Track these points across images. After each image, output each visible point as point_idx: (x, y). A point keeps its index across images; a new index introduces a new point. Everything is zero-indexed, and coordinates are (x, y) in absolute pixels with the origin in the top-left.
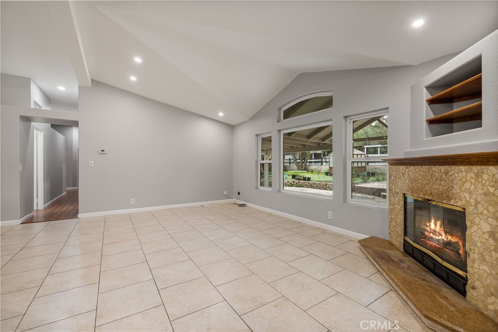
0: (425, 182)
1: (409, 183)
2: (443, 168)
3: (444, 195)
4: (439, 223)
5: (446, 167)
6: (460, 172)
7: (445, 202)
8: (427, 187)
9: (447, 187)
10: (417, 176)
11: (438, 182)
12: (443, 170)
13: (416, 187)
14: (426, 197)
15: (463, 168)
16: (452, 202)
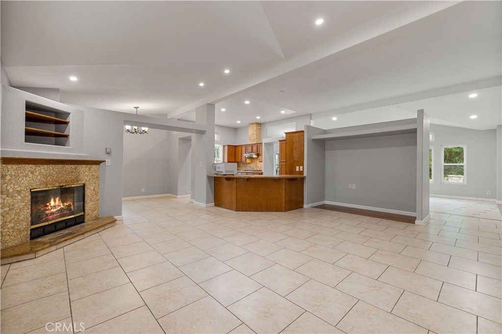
0: (60, 175)
1: (42, 179)
2: (73, 166)
3: (75, 181)
4: (57, 199)
5: (75, 166)
6: (83, 168)
7: (75, 183)
8: (62, 178)
9: (76, 176)
10: (52, 172)
11: (70, 174)
12: (73, 167)
13: (51, 180)
14: (62, 185)
15: (84, 166)
16: (79, 183)
